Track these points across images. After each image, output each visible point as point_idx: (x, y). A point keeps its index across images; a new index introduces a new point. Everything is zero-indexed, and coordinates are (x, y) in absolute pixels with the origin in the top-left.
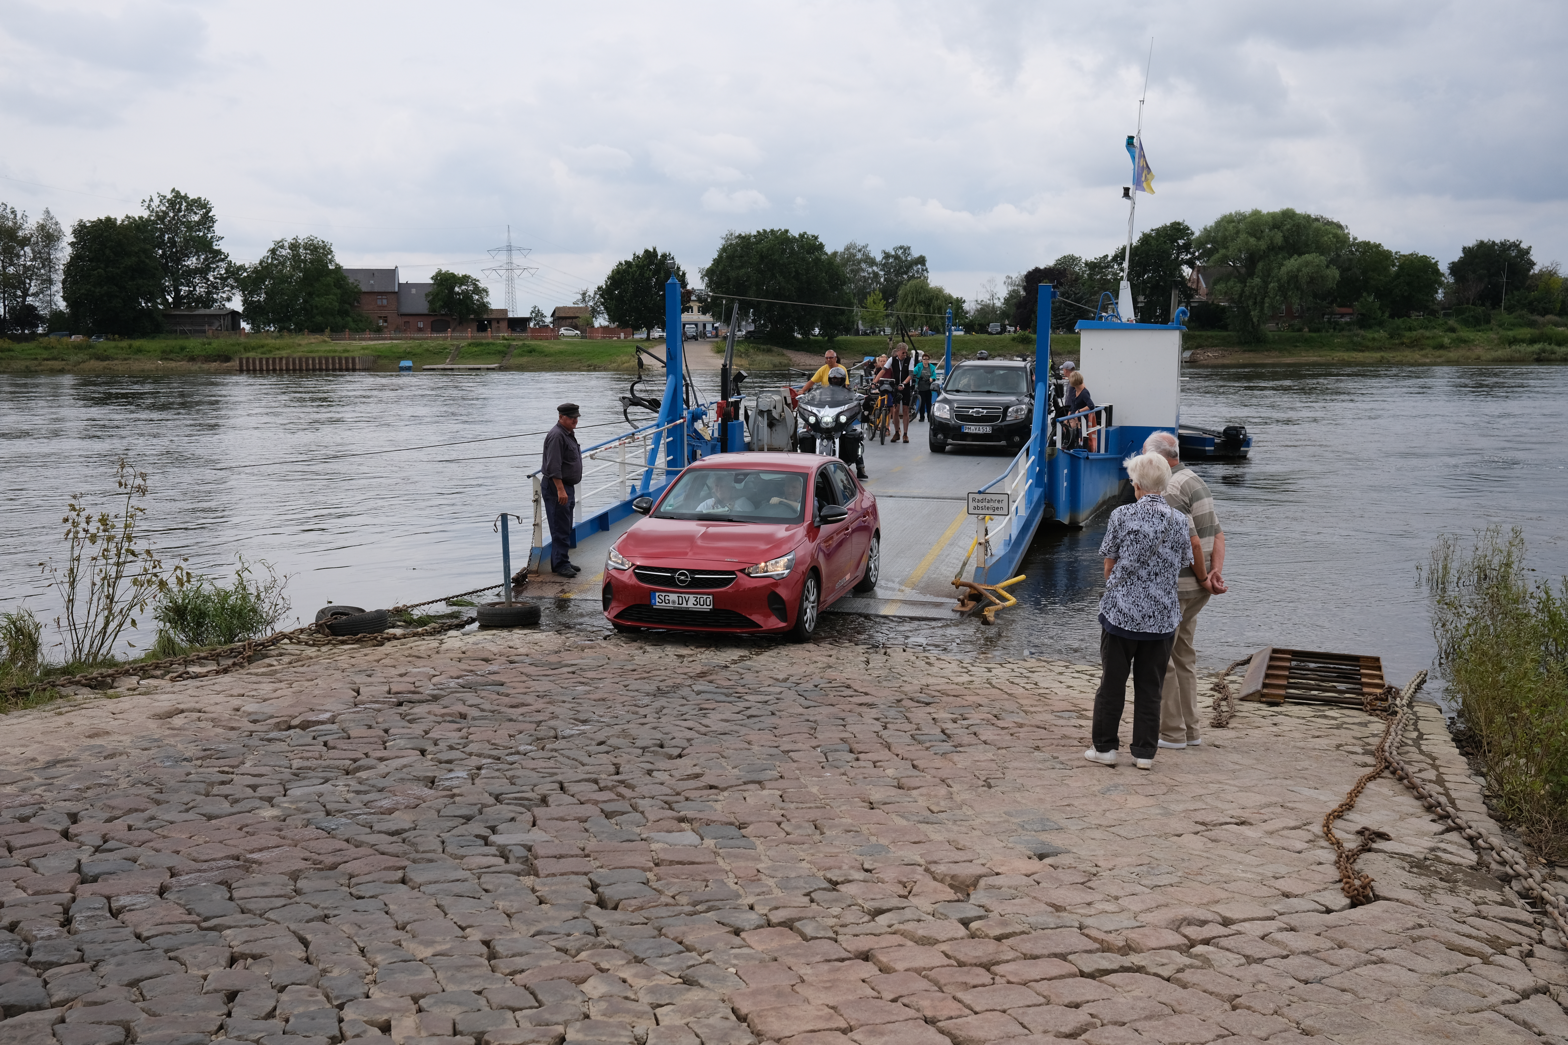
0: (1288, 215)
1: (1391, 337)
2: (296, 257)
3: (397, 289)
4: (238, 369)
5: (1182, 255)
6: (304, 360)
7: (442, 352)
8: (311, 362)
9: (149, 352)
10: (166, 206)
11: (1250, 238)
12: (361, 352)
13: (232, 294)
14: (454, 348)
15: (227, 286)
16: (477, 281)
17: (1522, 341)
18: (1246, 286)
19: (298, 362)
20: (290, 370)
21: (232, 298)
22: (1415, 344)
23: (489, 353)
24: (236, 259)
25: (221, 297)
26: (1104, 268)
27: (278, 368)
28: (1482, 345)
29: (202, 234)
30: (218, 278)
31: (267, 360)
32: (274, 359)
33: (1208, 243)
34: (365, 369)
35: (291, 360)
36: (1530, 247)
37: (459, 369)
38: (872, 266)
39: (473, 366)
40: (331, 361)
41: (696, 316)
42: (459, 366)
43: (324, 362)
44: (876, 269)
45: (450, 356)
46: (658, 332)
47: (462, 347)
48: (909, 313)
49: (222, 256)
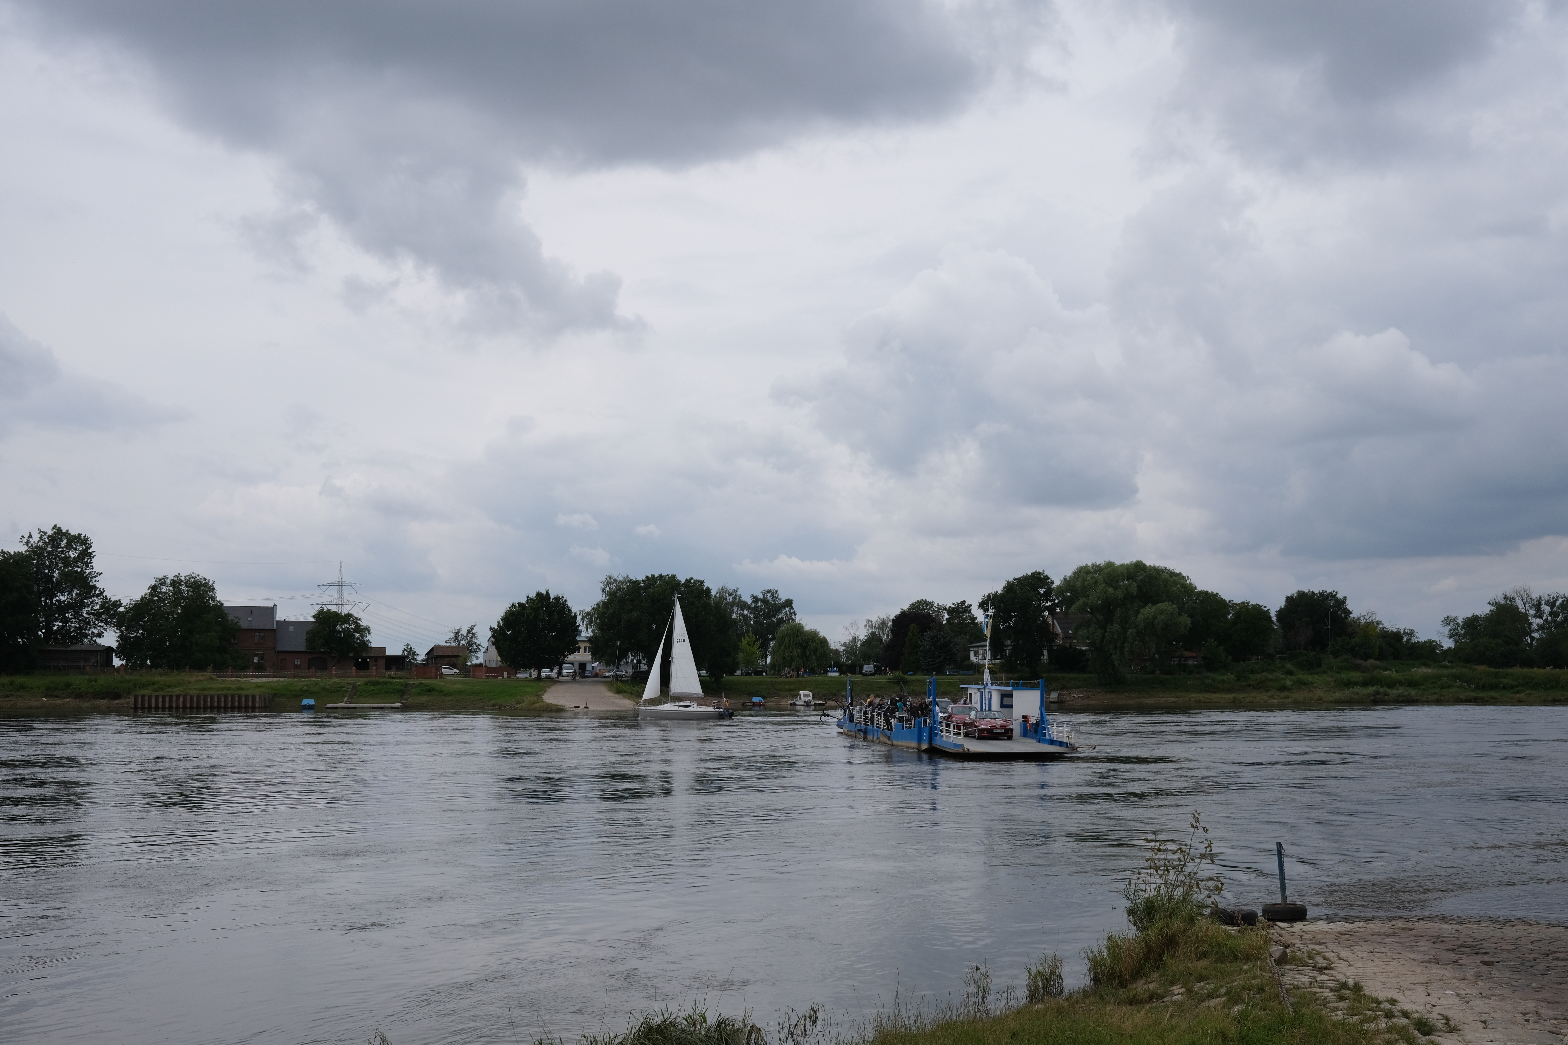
0: (1139, 567)
1: (1238, 680)
2: (178, 593)
3: (275, 627)
4: (132, 706)
5: (1043, 602)
6: (202, 697)
7: (339, 691)
8: (209, 700)
9: (32, 689)
10: (45, 543)
11: (1107, 587)
12: (257, 690)
13: (106, 630)
14: (351, 687)
15: (102, 622)
16: (360, 619)
17: (1356, 684)
18: (1106, 631)
19: (195, 700)
20: (187, 708)
21: (105, 634)
22: (1261, 686)
23: (387, 692)
24: (112, 594)
25: (93, 632)
26: (961, 612)
27: (174, 706)
28: (1320, 687)
29: (79, 570)
30: (92, 614)
31: (164, 697)
32: (171, 697)
33: (1068, 592)
34: (264, 707)
35: (189, 697)
36: (1346, 597)
37: (363, 708)
38: (742, 609)
39: (375, 705)
40: (230, 699)
41: (582, 656)
42: (361, 705)
43: (223, 700)
44: (746, 612)
45: (347, 695)
46: (545, 672)
47: (359, 685)
48: (787, 655)
49: (97, 592)
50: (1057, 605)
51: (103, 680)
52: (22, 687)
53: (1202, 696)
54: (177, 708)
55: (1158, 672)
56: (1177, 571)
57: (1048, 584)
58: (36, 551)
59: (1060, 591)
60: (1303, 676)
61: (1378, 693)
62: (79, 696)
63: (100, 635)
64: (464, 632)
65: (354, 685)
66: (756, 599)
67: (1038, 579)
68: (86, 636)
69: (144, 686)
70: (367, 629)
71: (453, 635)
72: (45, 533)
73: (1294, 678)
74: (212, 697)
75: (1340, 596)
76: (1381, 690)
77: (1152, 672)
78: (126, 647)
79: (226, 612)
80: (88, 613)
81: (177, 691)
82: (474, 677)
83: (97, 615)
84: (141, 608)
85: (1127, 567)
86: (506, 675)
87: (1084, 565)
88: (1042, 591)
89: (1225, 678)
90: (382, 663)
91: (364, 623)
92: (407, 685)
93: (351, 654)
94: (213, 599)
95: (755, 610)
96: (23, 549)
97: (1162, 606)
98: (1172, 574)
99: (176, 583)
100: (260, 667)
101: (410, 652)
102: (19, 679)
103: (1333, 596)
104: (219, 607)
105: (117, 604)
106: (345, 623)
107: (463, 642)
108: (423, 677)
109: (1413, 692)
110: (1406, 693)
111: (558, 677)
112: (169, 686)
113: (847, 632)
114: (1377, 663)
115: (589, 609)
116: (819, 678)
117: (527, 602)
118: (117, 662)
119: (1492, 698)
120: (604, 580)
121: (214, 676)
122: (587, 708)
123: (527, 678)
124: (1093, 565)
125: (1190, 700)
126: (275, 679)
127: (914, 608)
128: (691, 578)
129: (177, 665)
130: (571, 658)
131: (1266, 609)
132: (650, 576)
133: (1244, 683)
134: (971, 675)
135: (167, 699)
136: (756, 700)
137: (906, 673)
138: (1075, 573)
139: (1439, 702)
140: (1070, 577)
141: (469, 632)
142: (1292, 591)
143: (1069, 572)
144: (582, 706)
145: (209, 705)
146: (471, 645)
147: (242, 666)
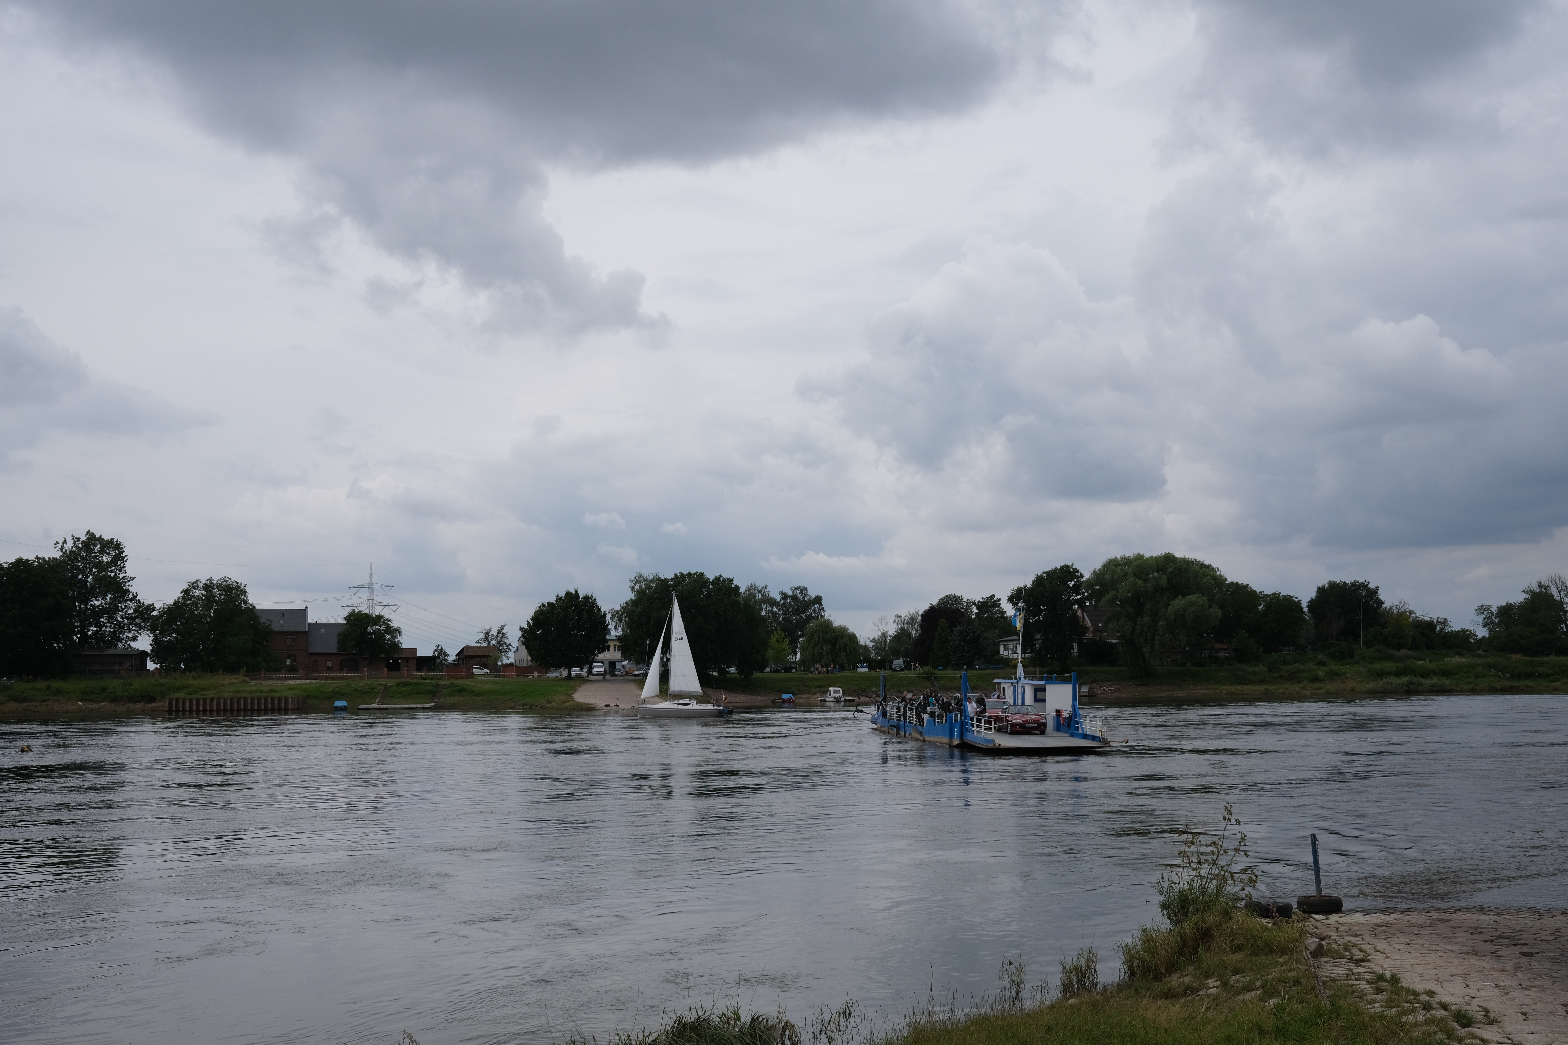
0: (1169, 559)
1: (1270, 671)
2: (210, 597)
3: (307, 629)
4: (167, 709)
5: (1073, 596)
6: (236, 700)
7: (371, 692)
8: (242, 702)
9: (68, 693)
10: (78, 548)
11: (1137, 580)
12: (290, 692)
13: (140, 634)
14: (383, 688)
15: (136, 626)
16: (390, 621)
17: (1389, 674)
18: (1136, 624)
19: (229, 702)
20: (221, 710)
21: (140, 638)
22: (1293, 677)
23: (418, 693)
24: (146, 598)
25: (127, 636)
26: (990, 607)
27: (208, 709)
28: (1354, 677)
29: (112, 575)
30: (126, 618)
31: (198, 700)
32: (205, 700)
33: (1097, 585)
34: (297, 709)
35: (222, 700)
36: (1378, 587)
37: (395, 708)
38: (771, 606)
39: (407, 706)
40: (263, 701)
41: (611, 654)
42: (393, 706)
43: (256, 702)
44: (775, 609)
45: (379, 696)
46: (575, 671)
47: (391, 686)
48: (816, 651)
49: (131, 596)
50: (1087, 599)
51: (138, 684)
52: (58, 692)
53: (1234, 688)
54: (211, 711)
55: (1189, 664)
56: (1207, 563)
57: (1077, 577)
58: (70, 557)
59: (1090, 584)
60: (1336, 667)
61: (1412, 683)
62: (115, 700)
63: (135, 639)
64: (494, 632)
65: (386, 687)
66: (785, 596)
67: (1067, 573)
68: (120, 640)
69: (178, 689)
70: (398, 631)
71: (483, 636)
72: (78, 539)
73: (1326, 669)
74: (245, 699)
75: (1372, 586)
76: (1415, 680)
77: (1183, 665)
78: (159, 651)
79: (258, 615)
80: (122, 617)
81: (210, 694)
82: (504, 676)
83: (131, 619)
84: (174, 611)
85: (1157, 559)
86: (536, 674)
87: (1113, 557)
88: (1071, 584)
89: (1257, 669)
90: (413, 664)
91: (394, 625)
92: (438, 685)
93: (383, 656)
94: (245, 602)
95: (784, 607)
96: (57, 555)
97: (1192, 598)
98: (1202, 566)
99: (208, 587)
100: (292, 669)
101: (441, 653)
102: (55, 684)
103: (1364, 586)
104: (252, 610)
105: (151, 608)
106: (376, 624)
107: (494, 642)
108: (454, 677)
109: (1447, 682)
110: (1440, 683)
111: (588, 676)
112: (203, 690)
113: (876, 628)
114: (1411, 653)
115: (618, 608)
116: (848, 674)
117: (556, 601)
118: (151, 666)
119: (1528, 686)
120: (633, 578)
121: (246, 679)
122: (618, 706)
123: (557, 677)
124: (1122, 558)
125: (1221, 692)
126: (307, 681)
127: (943, 603)
128: (721, 576)
129: (210, 668)
130: (601, 656)
131: (1297, 600)
132: (679, 574)
133: (1276, 674)
134: (1001, 669)
135: (201, 702)
136: (786, 696)
137: (936, 668)
138: (1104, 566)
139: (1473, 692)
140: (1099, 570)
141: (499, 632)
142: (1324, 581)
143: (1098, 566)
144: (612, 705)
145: (242, 707)
146: (501, 645)
147: (275, 668)
